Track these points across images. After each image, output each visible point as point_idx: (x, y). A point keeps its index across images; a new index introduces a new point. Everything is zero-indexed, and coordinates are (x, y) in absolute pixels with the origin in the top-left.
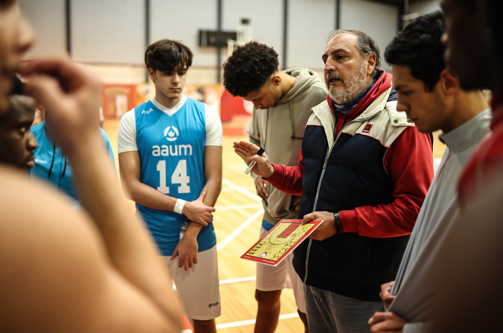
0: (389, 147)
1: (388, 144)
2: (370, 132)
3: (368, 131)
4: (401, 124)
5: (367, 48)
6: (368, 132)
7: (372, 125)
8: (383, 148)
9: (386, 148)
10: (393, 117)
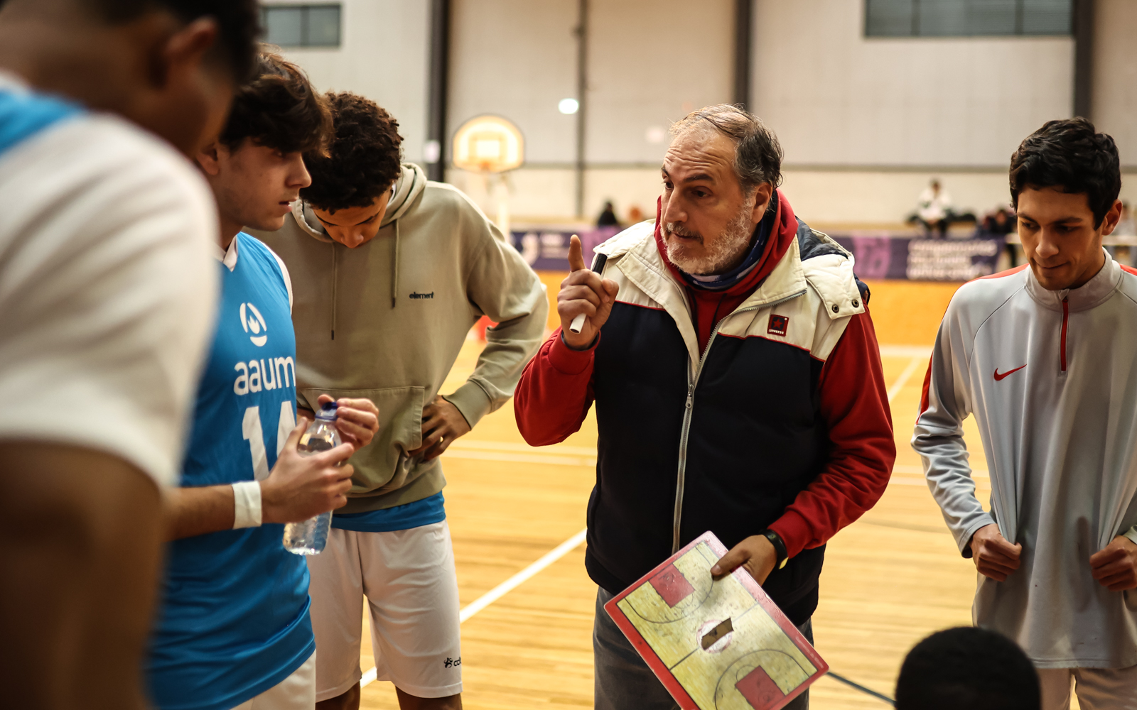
0: (826, 360)
1: (824, 353)
2: (787, 334)
3: (783, 333)
4: (845, 313)
5: (758, 174)
6: (784, 335)
7: (788, 319)
8: (816, 362)
9: (820, 362)
10: (830, 301)
